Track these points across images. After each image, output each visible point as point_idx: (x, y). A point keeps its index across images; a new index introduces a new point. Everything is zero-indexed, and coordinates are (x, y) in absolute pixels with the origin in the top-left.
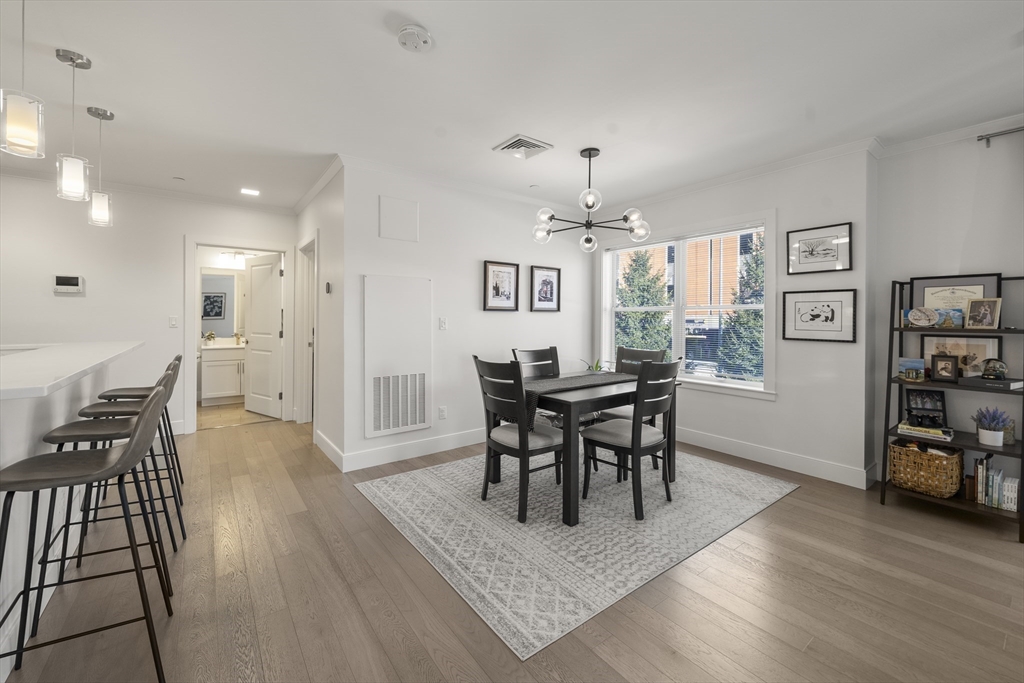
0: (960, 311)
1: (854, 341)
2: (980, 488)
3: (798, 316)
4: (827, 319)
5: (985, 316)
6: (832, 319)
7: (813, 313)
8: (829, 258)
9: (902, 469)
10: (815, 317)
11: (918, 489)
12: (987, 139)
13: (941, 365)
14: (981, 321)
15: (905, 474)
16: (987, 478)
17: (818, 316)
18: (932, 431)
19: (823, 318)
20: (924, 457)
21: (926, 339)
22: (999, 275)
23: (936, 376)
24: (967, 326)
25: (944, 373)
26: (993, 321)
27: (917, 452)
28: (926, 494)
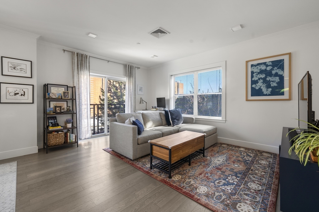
0: (61, 94)
1: (33, 103)
2: (68, 138)
3: (8, 94)
4: (22, 95)
5: (67, 95)
6: (24, 95)
7: (15, 92)
8: (22, 72)
9: (52, 140)
10: (16, 94)
11: (56, 145)
12: (64, 51)
13: (57, 109)
14: (66, 97)
15: (53, 141)
16: (70, 135)
17: (18, 94)
18: (58, 127)
19: (20, 94)
20: (58, 135)
21: (51, 102)
22: (67, 86)
23: (57, 112)
24: (63, 98)
25: (58, 111)
26: (68, 97)
27: (56, 134)
28: (58, 145)
